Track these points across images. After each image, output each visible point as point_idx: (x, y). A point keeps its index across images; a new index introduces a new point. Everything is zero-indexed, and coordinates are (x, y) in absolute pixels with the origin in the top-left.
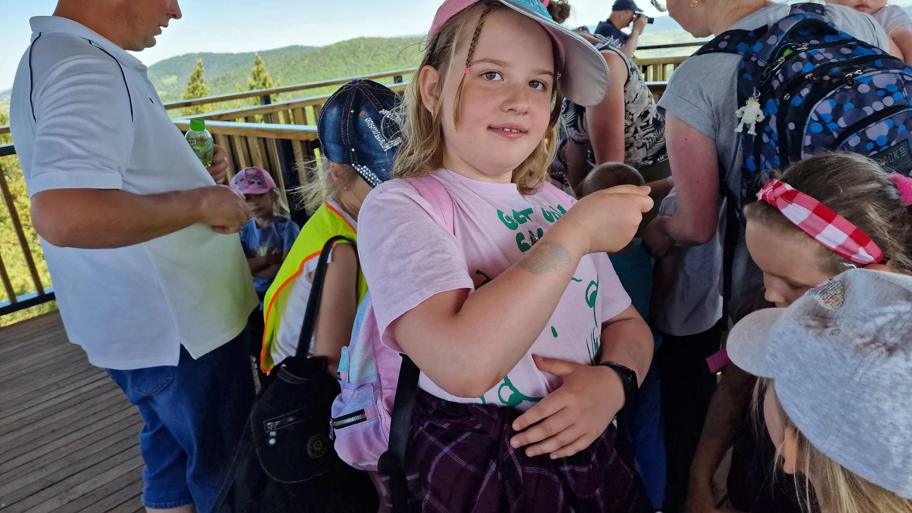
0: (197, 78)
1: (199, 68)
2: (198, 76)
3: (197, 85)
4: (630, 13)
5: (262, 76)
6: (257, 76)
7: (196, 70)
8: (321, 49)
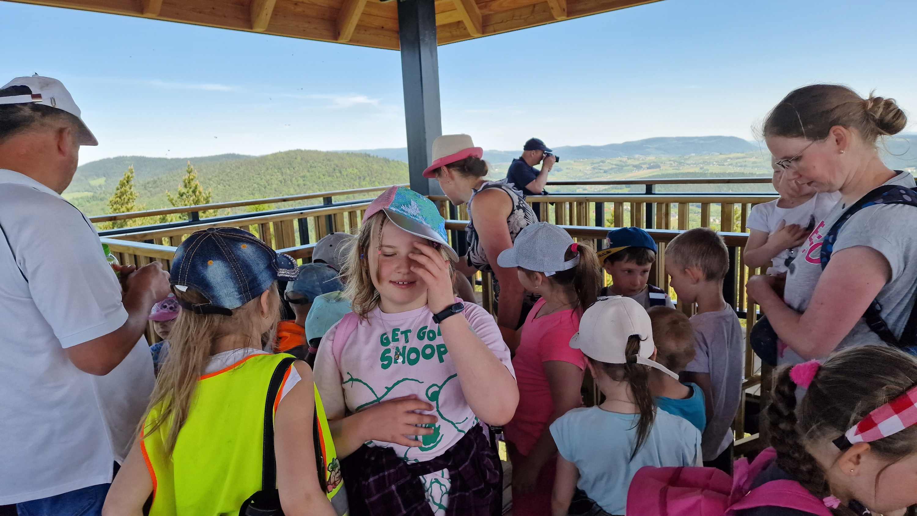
0: (126, 184)
1: (129, 174)
2: (127, 182)
3: (125, 190)
4: (539, 153)
5: (193, 184)
6: (188, 184)
7: (126, 176)
8: (256, 158)
